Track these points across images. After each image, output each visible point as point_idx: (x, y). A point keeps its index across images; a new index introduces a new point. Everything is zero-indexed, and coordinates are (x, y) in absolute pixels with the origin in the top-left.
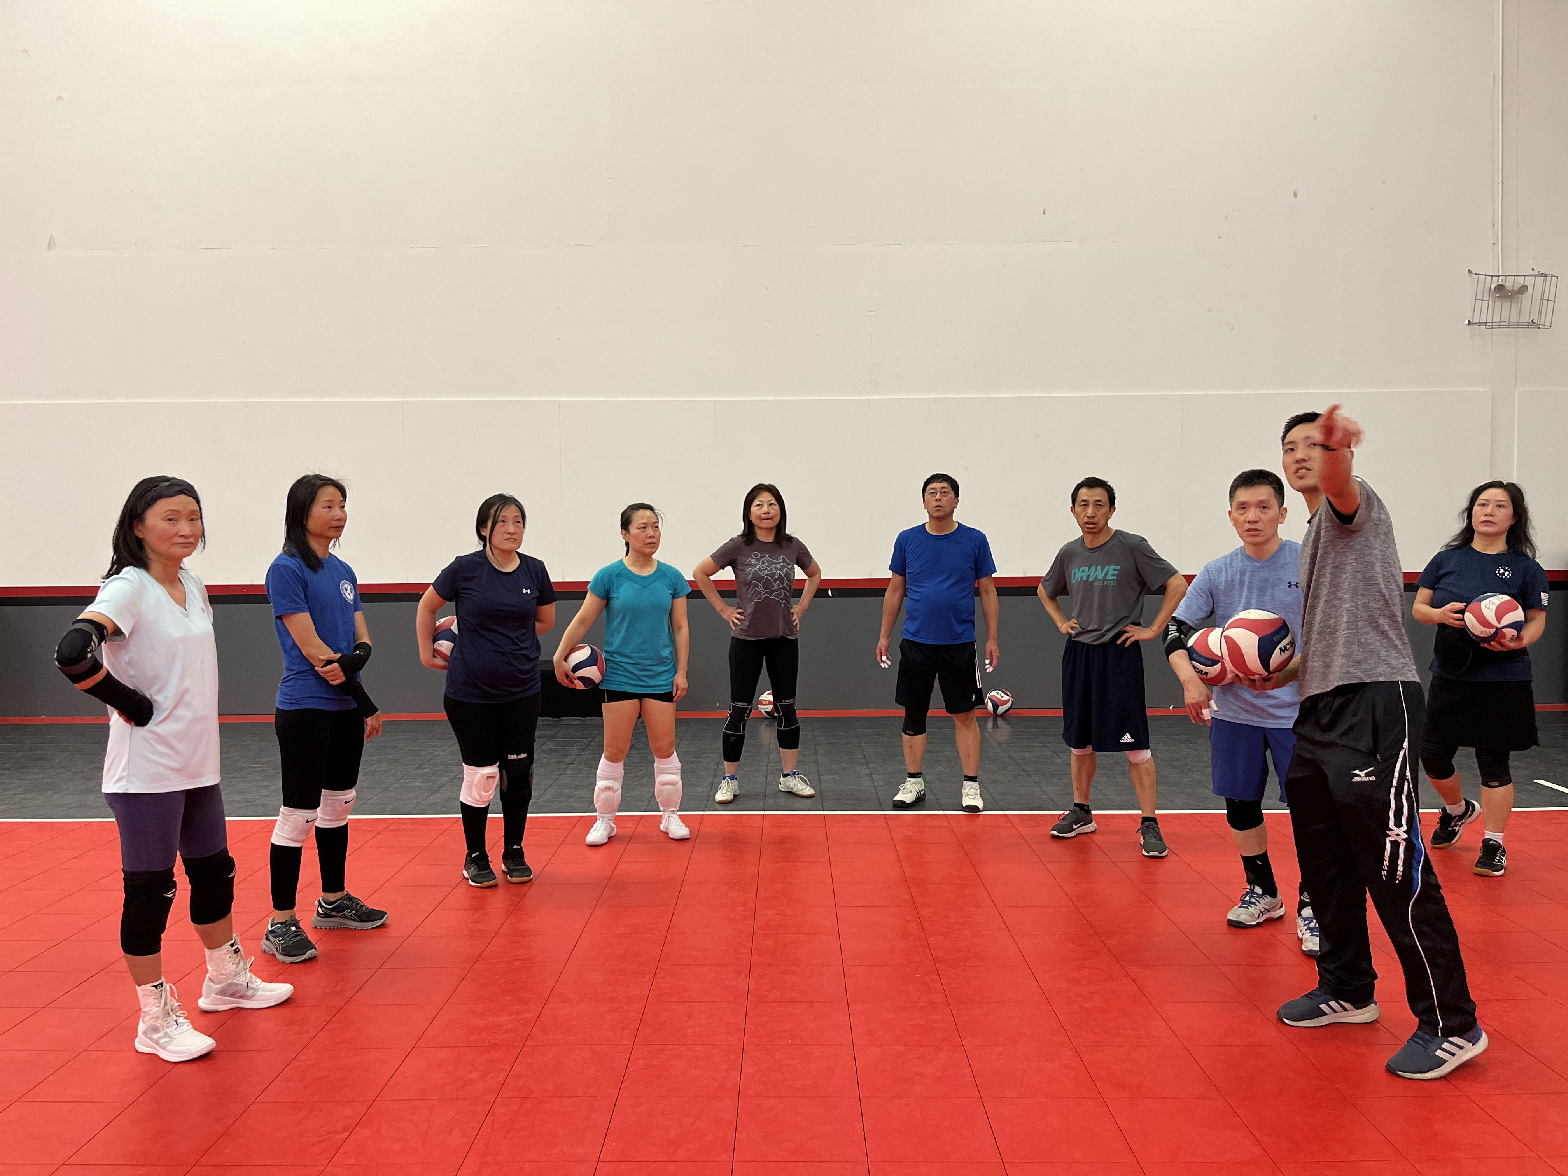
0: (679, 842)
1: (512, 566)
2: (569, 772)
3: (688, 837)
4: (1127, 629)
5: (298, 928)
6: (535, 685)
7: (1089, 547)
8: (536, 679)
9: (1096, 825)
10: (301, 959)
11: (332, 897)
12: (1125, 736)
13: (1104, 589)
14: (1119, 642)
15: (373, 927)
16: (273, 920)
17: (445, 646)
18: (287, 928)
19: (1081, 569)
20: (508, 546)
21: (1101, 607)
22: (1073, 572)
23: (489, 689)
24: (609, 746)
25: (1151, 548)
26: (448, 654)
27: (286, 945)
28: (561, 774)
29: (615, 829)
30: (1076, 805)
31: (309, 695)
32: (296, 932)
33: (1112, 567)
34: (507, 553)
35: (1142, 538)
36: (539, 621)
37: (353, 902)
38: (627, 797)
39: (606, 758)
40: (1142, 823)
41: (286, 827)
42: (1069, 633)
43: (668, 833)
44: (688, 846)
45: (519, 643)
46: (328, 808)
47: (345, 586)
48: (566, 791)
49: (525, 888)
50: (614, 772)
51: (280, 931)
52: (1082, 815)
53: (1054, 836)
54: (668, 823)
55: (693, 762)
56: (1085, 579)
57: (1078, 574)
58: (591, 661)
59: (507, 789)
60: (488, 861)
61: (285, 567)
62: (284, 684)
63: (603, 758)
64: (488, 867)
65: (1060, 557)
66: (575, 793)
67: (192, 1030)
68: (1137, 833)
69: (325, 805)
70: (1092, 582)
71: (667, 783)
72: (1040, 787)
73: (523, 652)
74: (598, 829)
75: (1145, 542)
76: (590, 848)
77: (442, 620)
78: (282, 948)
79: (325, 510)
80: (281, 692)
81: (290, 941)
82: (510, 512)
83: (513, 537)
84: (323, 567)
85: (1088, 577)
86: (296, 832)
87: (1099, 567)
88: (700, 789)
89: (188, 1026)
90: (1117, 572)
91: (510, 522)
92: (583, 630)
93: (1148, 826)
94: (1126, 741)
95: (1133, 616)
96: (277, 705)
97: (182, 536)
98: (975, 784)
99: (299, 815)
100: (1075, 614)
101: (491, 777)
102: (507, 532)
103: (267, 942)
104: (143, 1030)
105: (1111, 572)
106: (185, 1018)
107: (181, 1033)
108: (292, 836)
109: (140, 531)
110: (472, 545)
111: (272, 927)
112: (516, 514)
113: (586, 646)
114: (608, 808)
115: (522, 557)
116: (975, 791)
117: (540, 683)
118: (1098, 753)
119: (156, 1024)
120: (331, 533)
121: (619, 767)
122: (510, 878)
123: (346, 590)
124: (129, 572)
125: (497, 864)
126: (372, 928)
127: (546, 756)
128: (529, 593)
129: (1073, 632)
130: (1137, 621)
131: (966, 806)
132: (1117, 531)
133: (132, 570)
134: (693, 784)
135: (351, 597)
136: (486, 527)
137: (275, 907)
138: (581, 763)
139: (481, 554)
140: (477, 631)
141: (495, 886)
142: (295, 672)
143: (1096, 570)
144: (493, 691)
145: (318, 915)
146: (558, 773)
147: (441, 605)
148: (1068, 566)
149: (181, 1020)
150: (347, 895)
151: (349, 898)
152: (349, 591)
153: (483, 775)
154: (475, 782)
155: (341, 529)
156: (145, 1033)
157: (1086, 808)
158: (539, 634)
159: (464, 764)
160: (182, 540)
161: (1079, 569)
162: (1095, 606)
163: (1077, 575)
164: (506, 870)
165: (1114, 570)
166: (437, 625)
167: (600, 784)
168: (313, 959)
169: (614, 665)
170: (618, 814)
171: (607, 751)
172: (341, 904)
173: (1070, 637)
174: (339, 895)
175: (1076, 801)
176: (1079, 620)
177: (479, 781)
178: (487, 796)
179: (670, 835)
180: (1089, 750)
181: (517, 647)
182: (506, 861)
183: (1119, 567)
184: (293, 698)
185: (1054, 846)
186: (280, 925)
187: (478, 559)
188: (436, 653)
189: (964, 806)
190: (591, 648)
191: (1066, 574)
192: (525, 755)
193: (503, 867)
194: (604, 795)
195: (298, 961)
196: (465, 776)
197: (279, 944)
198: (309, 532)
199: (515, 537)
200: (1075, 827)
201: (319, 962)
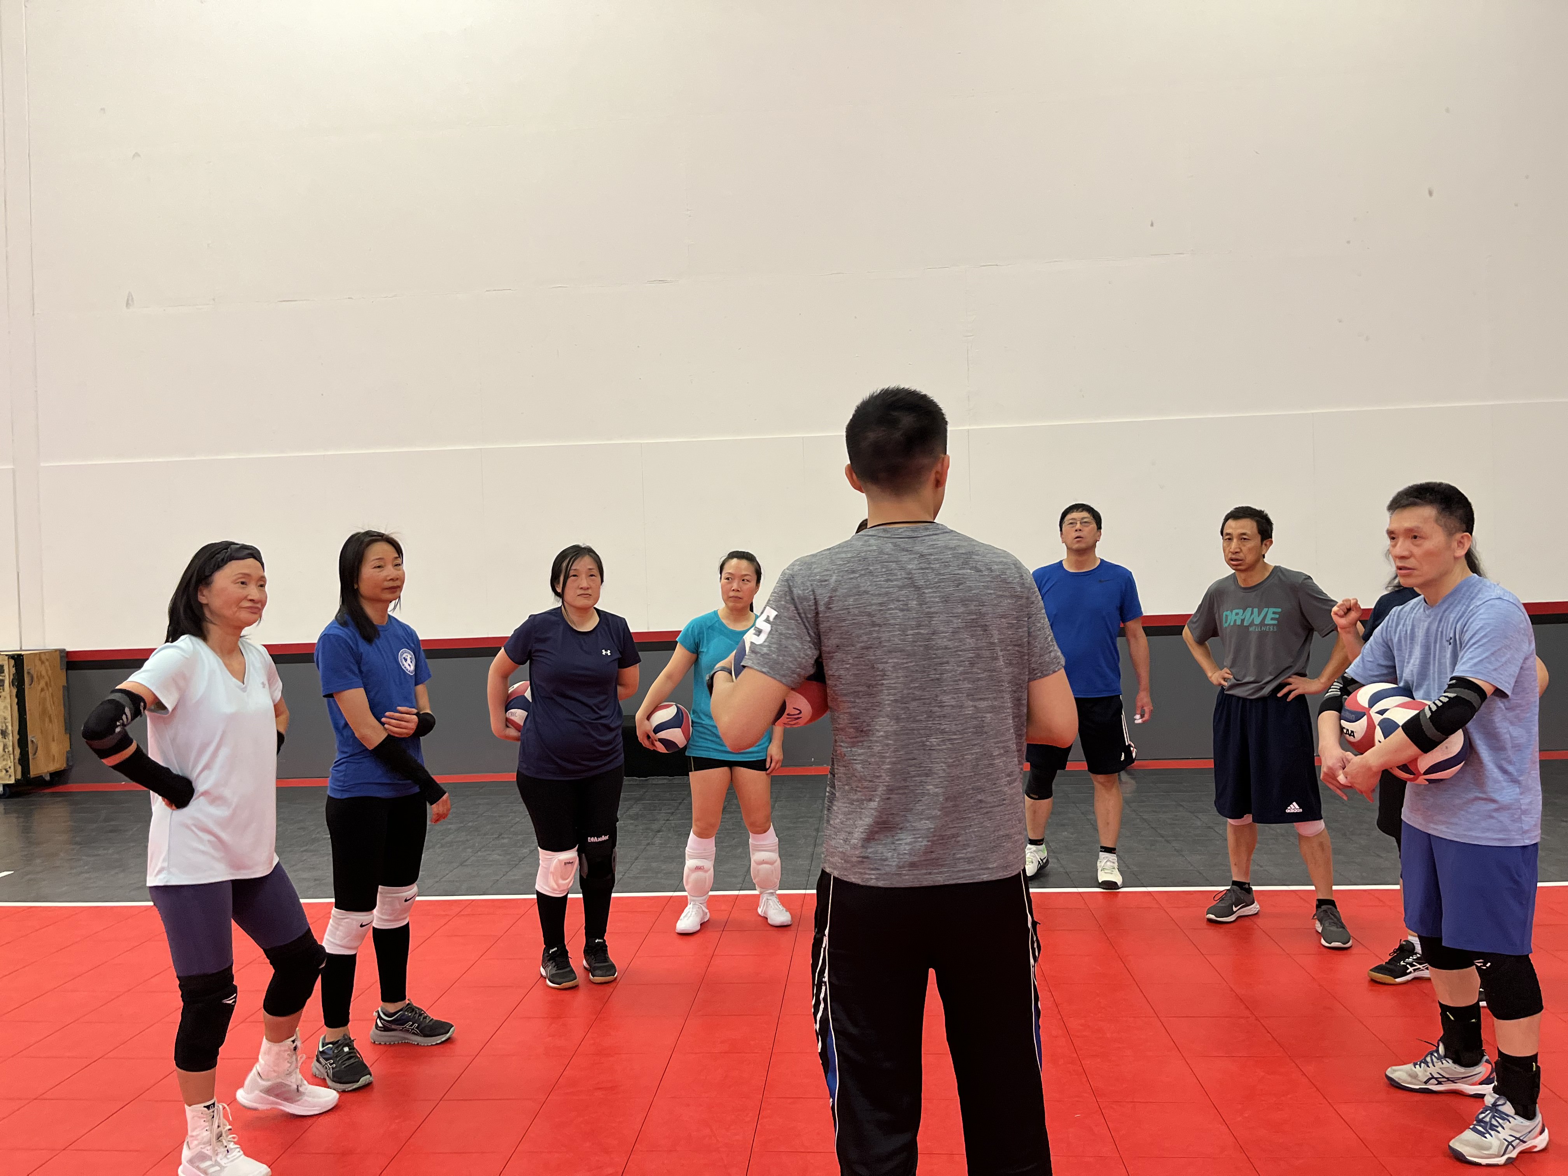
0: (779, 929)
1: (591, 624)
2: (657, 841)
3: (790, 923)
4: (1290, 680)
5: (352, 1048)
6: (616, 758)
7: (1243, 586)
8: (617, 751)
9: (1258, 906)
10: (354, 1087)
11: (392, 1008)
12: (1291, 806)
13: (1262, 635)
14: (1279, 695)
15: (438, 1042)
16: (324, 1038)
17: (518, 715)
18: (340, 1048)
19: (1235, 611)
20: (582, 602)
21: (1259, 657)
22: (1225, 614)
23: (564, 764)
24: (698, 820)
25: (1318, 586)
26: (522, 724)
27: (337, 1069)
28: (648, 844)
29: (708, 914)
30: (1235, 883)
31: (362, 781)
32: (348, 1053)
33: (1272, 610)
34: (584, 611)
35: (1307, 575)
36: (621, 685)
37: (416, 1013)
38: (720, 871)
39: (696, 834)
40: (1318, 907)
41: (338, 933)
42: (1220, 684)
43: (767, 919)
44: (789, 935)
45: (599, 711)
46: (386, 906)
47: (404, 656)
48: (654, 865)
49: (609, 989)
50: (705, 850)
51: (330, 1052)
52: (1242, 895)
53: (1210, 921)
54: (767, 907)
55: (789, 828)
56: (1239, 622)
57: (1231, 617)
58: (676, 722)
59: (587, 876)
60: (567, 957)
61: (337, 637)
62: (335, 769)
63: (692, 833)
64: (568, 964)
65: (1208, 597)
66: (663, 867)
67: (243, 1156)
68: (1313, 919)
69: (383, 903)
70: (1248, 627)
71: (763, 862)
72: (1183, 856)
73: (603, 721)
74: (689, 914)
75: (1310, 581)
76: (682, 937)
77: (516, 686)
78: (333, 1073)
79: (375, 570)
80: (332, 777)
81: (343, 1063)
82: (583, 564)
83: (586, 592)
84: (379, 634)
85: (1243, 621)
86: (349, 938)
87: (1256, 610)
88: (800, 862)
89: (239, 1152)
90: (1277, 616)
91: (584, 576)
92: (670, 686)
93: (1325, 911)
94: (1292, 811)
95: (1298, 665)
96: (329, 792)
97: (251, 600)
98: (1113, 857)
99: (353, 919)
100: (1228, 661)
101: (569, 863)
102: (581, 586)
103: (318, 1064)
104: (188, 1158)
105: (1270, 616)
106: (235, 1143)
107: (232, 1161)
108: (343, 943)
109: (204, 596)
110: (548, 602)
111: (323, 1047)
112: (590, 567)
113: (672, 705)
114: (700, 890)
115: (601, 613)
116: (1112, 864)
117: (623, 755)
118: (1259, 826)
119: (203, 1150)
120: (387, 595)
121: (710, 844)
122: (592, 977)
123: (406, 660)
124: (185, 641)
125: (578, 960)
126: (437, 1044)
127: (632, 822)
128: (609, 654)
129: (1226, 684)
130: (1302, 671)
131: (1102, 882)
132: (1276, 567)
133: (187, 639)
134: (792, 855)
135: (412, 668)
136: (559, 583)
137: (326, 1024)
138: (669, 830)
139: (556, 612)
140: (552, 699)
141: (575, 987)
142: (348, 755)
143: (1252, 613)
144: (570, 766)
145: (376, 1028)
146: (645, 842)
147: (513, 670)
148: (1219, 607)
149: (232, 1146)
150: (409, 1004)
151: (410, 1008)
152: (409, 661)
153: (560, 861)
154: (552, 869)
155: (398, 590)
156: (191, 1161)
157: (1247, 886)
158: (621, 699)
159: (539, 848)
160: (249, 604)
161: (1232, 612)
162: (1252, 654)
163: (1229, 618)
164: (587, 966)
165: (1274, 613)
166: (509, 692)
167: (690, 863)
168: (368, 1085)
169: (701, 729)
170: (711, 893)
171: (696, 825)
172: (403, 1015)
173: (1223, 689)
174: (400, 1005)
175: (1235, 879)
176: (1233, 670)
177: (555, 868)
178: (566, 883)
179: (770, 921)
180: (1248, 818)
181: (597, 716)
182: (588, 957)
183: (1279, 610)
184: (345, 785)
185: (1212, 934)
186: (331, 1046)
187: (553, 618)
188: (508, 722)
189: (1100, 881)
190: (677, 707)
191: (1217, 616)
192: (607, 837)
193: (584, 962)
194: (694, 876)
195: (350, 1089)
196: (540, 862)
197: (330, 1069)
198: (361, 595)
199: (589, 592)
200: (1235, 909)
201: (375, 1090)
